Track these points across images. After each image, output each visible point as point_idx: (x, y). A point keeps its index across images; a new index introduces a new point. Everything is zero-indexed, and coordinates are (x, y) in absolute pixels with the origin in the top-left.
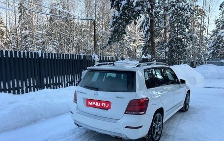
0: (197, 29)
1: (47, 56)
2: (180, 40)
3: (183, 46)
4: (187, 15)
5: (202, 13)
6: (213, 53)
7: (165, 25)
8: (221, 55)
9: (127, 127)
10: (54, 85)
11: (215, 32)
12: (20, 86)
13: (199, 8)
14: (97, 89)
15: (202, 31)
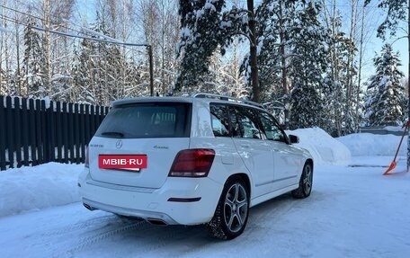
0: (342, 74)
1: (62, 107)
2: (312, 90)
3: (317, 101)
4: (320, 46)
5: (349, 46)
6: (372, 117)
7: (283, 63)
8: (387, 119)
9: (171, 200)
11: (376, 80)
12: (7, 160)
13: (345, 37)
14: (121, 136)
15: (349, 77)
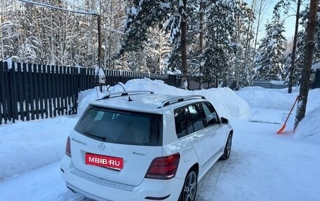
0: (243, 36)
1: (22, 67)
2: (221, 50)
3: (224, 60)
4: (230, 16)
5: (250, 14)
6: (260, 70)
7: (201, 28)
8: (271, 72)
9: (147, 198)
10: (34, 112)
11: (266, 41)
13: (247, 7)
14: (104, 139)
15: (249, 40)
